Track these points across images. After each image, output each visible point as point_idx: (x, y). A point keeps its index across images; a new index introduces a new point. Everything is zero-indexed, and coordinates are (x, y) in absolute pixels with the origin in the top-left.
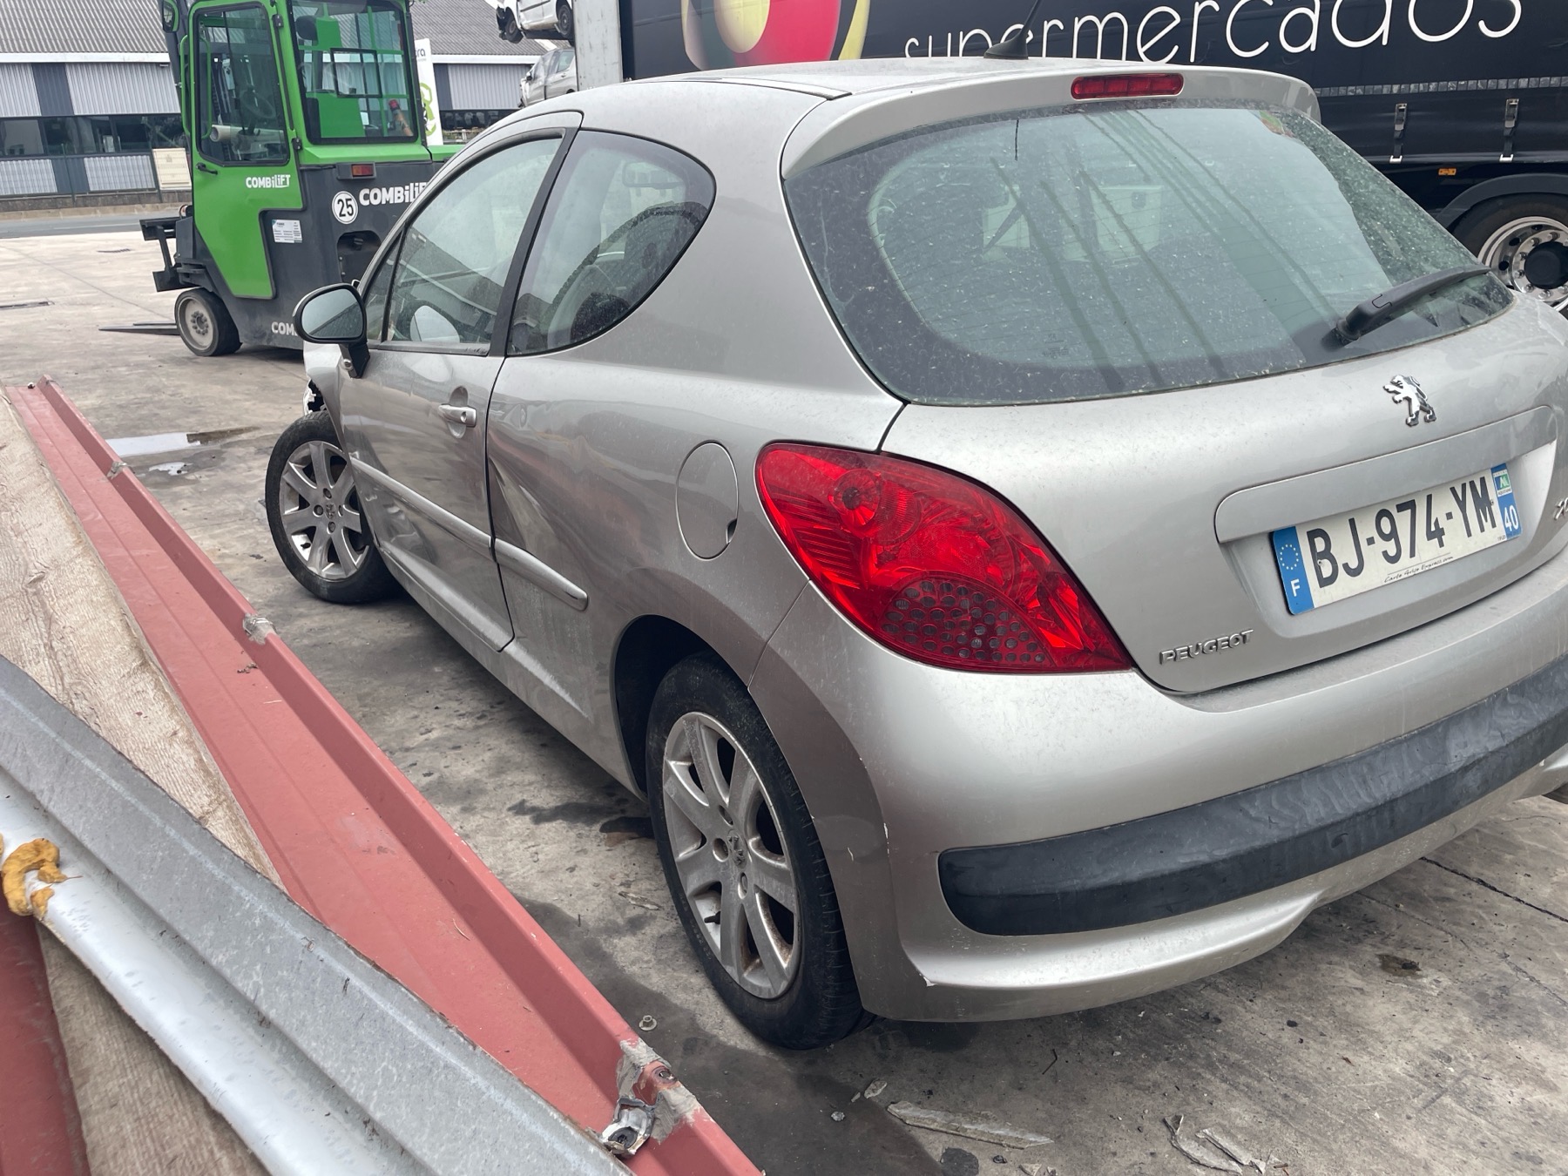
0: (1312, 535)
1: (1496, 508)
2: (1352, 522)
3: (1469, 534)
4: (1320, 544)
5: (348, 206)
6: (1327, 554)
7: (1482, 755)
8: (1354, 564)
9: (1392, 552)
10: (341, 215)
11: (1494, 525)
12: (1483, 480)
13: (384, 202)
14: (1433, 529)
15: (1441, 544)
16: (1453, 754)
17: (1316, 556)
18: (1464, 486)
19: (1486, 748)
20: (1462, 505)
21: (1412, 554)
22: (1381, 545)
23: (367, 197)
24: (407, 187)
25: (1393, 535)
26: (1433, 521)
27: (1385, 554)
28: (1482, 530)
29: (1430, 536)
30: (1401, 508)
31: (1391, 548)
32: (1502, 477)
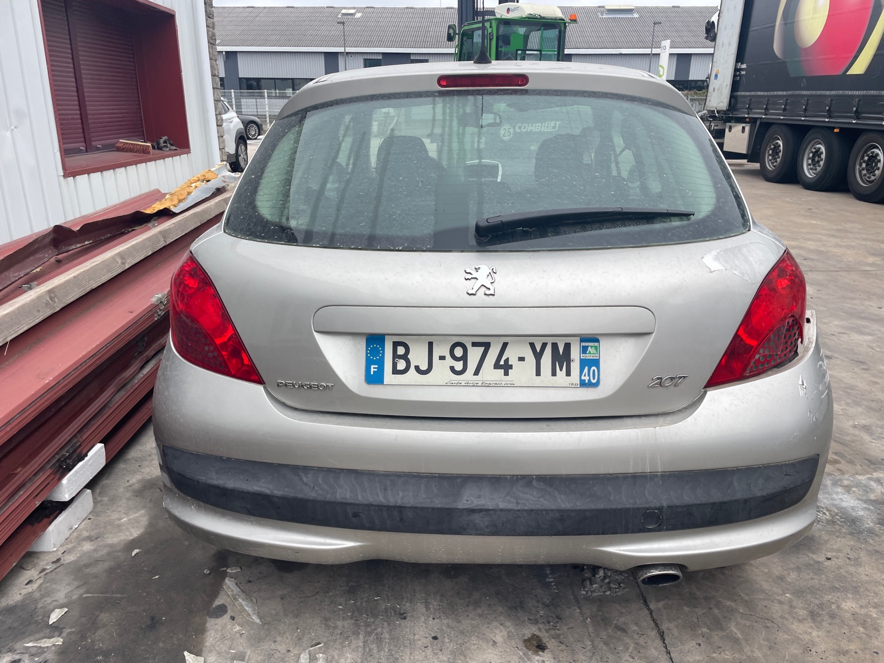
0: (396, 344)
1: (575, 366)
2: (431, 344)
3: (538, 373)
4: (401, 351)
5: (508, 132)
6: (405, 357)
7: (491, 508)
8: (424, 367)
9: (459, 368)
10: (503, 136)
11: (568, 374)
12: (568, 346)
13: (529, 130)
14: (502, 363)
15: (506, 374)
16: (465, 498)
17: (395, 356)
18: (544, 345)
19: (496, 505)
20: (538, 356)
21: (477, 373)
22: (449, 361)
23: (520, 127)
24: (544, 124)
25: (464, 358)
26: (504, 358)
27: (452, 369)
28: (554, 374)
29: (497, 366)
30: (475, 344)
31: (459, 366)
32: (592, 347)
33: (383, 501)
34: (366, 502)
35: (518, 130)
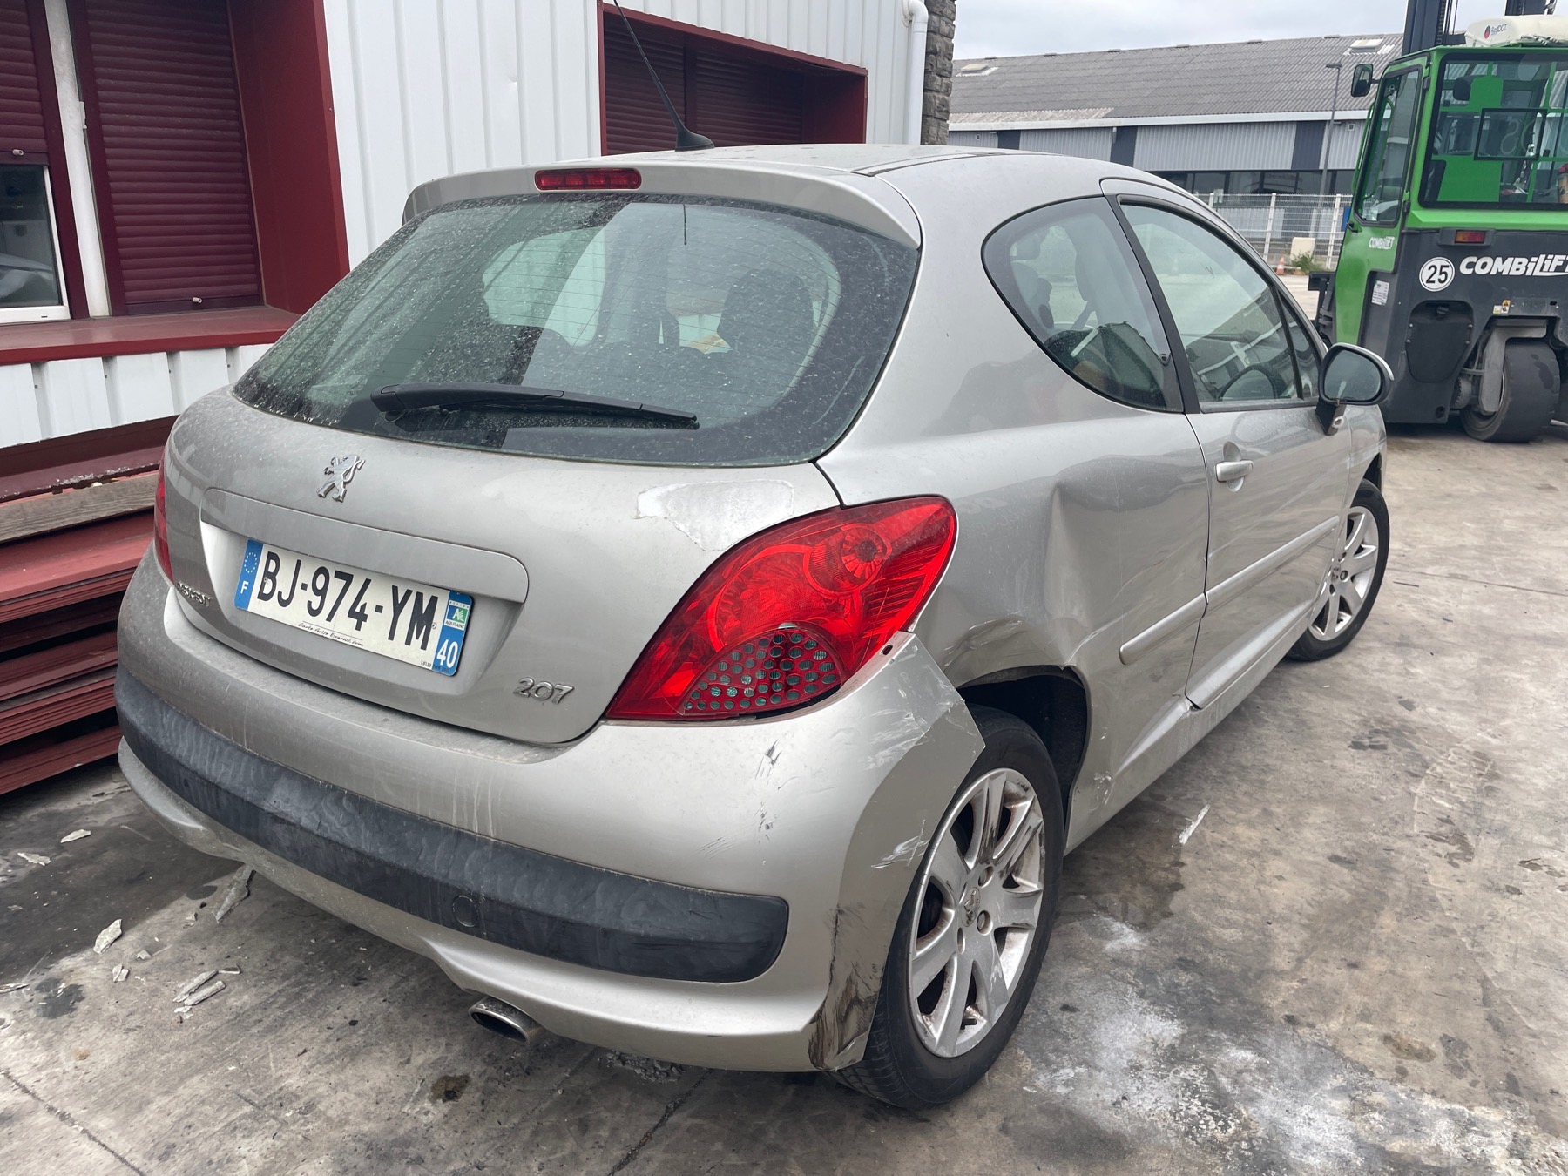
0: (272, 556)
1: (435, 634)
2: (299, 563)
3: (391, 637)
4: (273, 564)
5: (1442, 273)
6: (272, 576)
7: (292, 821)
8: (285, 597)
9: (315, 606)
11: (424, 647)
12: (434, 600)
14: (358, 610)
15: (358, 627)
16: (274, 797)
17: (267, 574)
18: (408, 593)
19: (300, 820)
20: (398, 608)
21: (329, 619)
22: (309, 594)
23: (1471, 265)
24: (1534, 259)
25: (322, 593)
26: (361, 602)
27: (309, 603)
28: (408, 642)
29: (352, 614)
30: (339, 575)
31: (316, 603)
32: (460, 609)
33: (207, 772)
34: (193, 769)
35: (1464, 270)
